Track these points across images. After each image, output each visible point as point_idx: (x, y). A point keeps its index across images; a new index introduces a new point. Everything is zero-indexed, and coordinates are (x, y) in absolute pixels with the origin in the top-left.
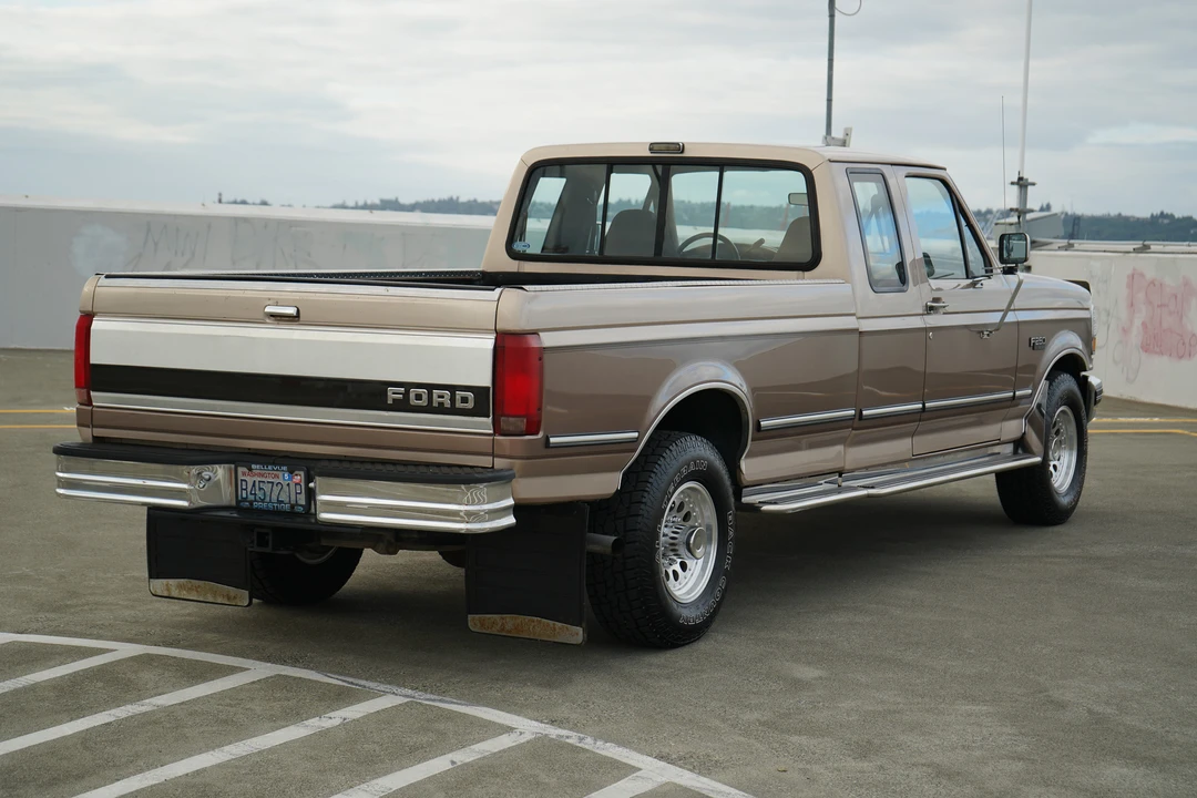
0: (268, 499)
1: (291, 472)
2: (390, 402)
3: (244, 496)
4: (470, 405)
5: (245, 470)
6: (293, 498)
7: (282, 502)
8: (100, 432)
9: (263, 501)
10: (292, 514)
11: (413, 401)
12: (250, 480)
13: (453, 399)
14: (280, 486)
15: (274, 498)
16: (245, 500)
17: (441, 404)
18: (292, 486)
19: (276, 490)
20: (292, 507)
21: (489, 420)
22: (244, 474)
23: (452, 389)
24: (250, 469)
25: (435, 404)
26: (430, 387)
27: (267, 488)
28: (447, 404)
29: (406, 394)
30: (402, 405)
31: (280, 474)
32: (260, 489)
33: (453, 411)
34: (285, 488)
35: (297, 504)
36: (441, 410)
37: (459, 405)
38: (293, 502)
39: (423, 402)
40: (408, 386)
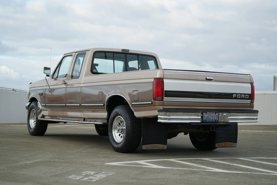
0: (210, 119)
1: (216, 113)
2: (234, 97)
3: (205, 119)
4: (248, 97)
5: (205, 113)
6: (215, 119)
7: (213, 120)
8: (165, 107)
9: (208, 120)
10: (215, 122)
11: (238, 97)
12: (206, 116)
13: (245, 96)
14: (213, 117)
15: (211, 119)
16: (205, 120)
17: (243, 97)
18: (216, 116)
19: (212, 117)
20: (215, 121)
21: (250, 100)
22: (205, 114)
23: (245, 94)
24: (206, 113)
25: (242, 97)
26: (241, 94)
27: (210, 117)
28: (244, 97)
29: (237, 96)
30: (236, 98)
31: (213, 114)
32: (208, 117)
33: (245, 99)
34: (214, 117)
35: (216, 120)
36: (243, 99)
37: (246, 97)
38: (215, 120)
39: (240, 97)
40: (237, 94)
